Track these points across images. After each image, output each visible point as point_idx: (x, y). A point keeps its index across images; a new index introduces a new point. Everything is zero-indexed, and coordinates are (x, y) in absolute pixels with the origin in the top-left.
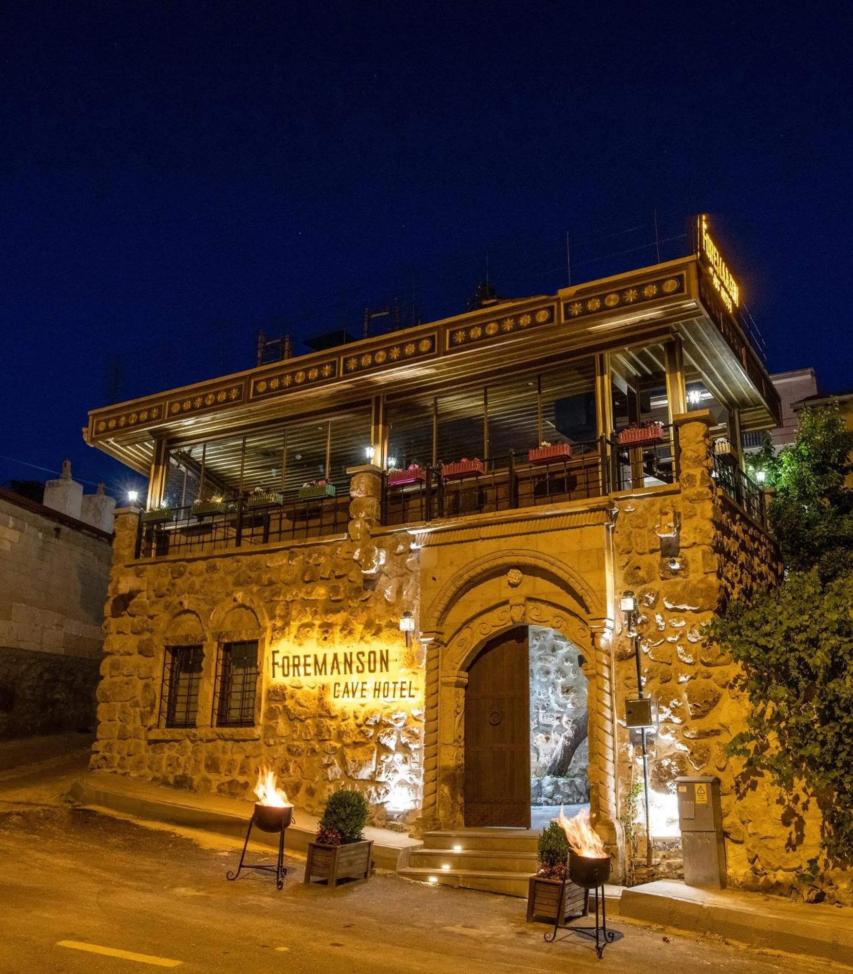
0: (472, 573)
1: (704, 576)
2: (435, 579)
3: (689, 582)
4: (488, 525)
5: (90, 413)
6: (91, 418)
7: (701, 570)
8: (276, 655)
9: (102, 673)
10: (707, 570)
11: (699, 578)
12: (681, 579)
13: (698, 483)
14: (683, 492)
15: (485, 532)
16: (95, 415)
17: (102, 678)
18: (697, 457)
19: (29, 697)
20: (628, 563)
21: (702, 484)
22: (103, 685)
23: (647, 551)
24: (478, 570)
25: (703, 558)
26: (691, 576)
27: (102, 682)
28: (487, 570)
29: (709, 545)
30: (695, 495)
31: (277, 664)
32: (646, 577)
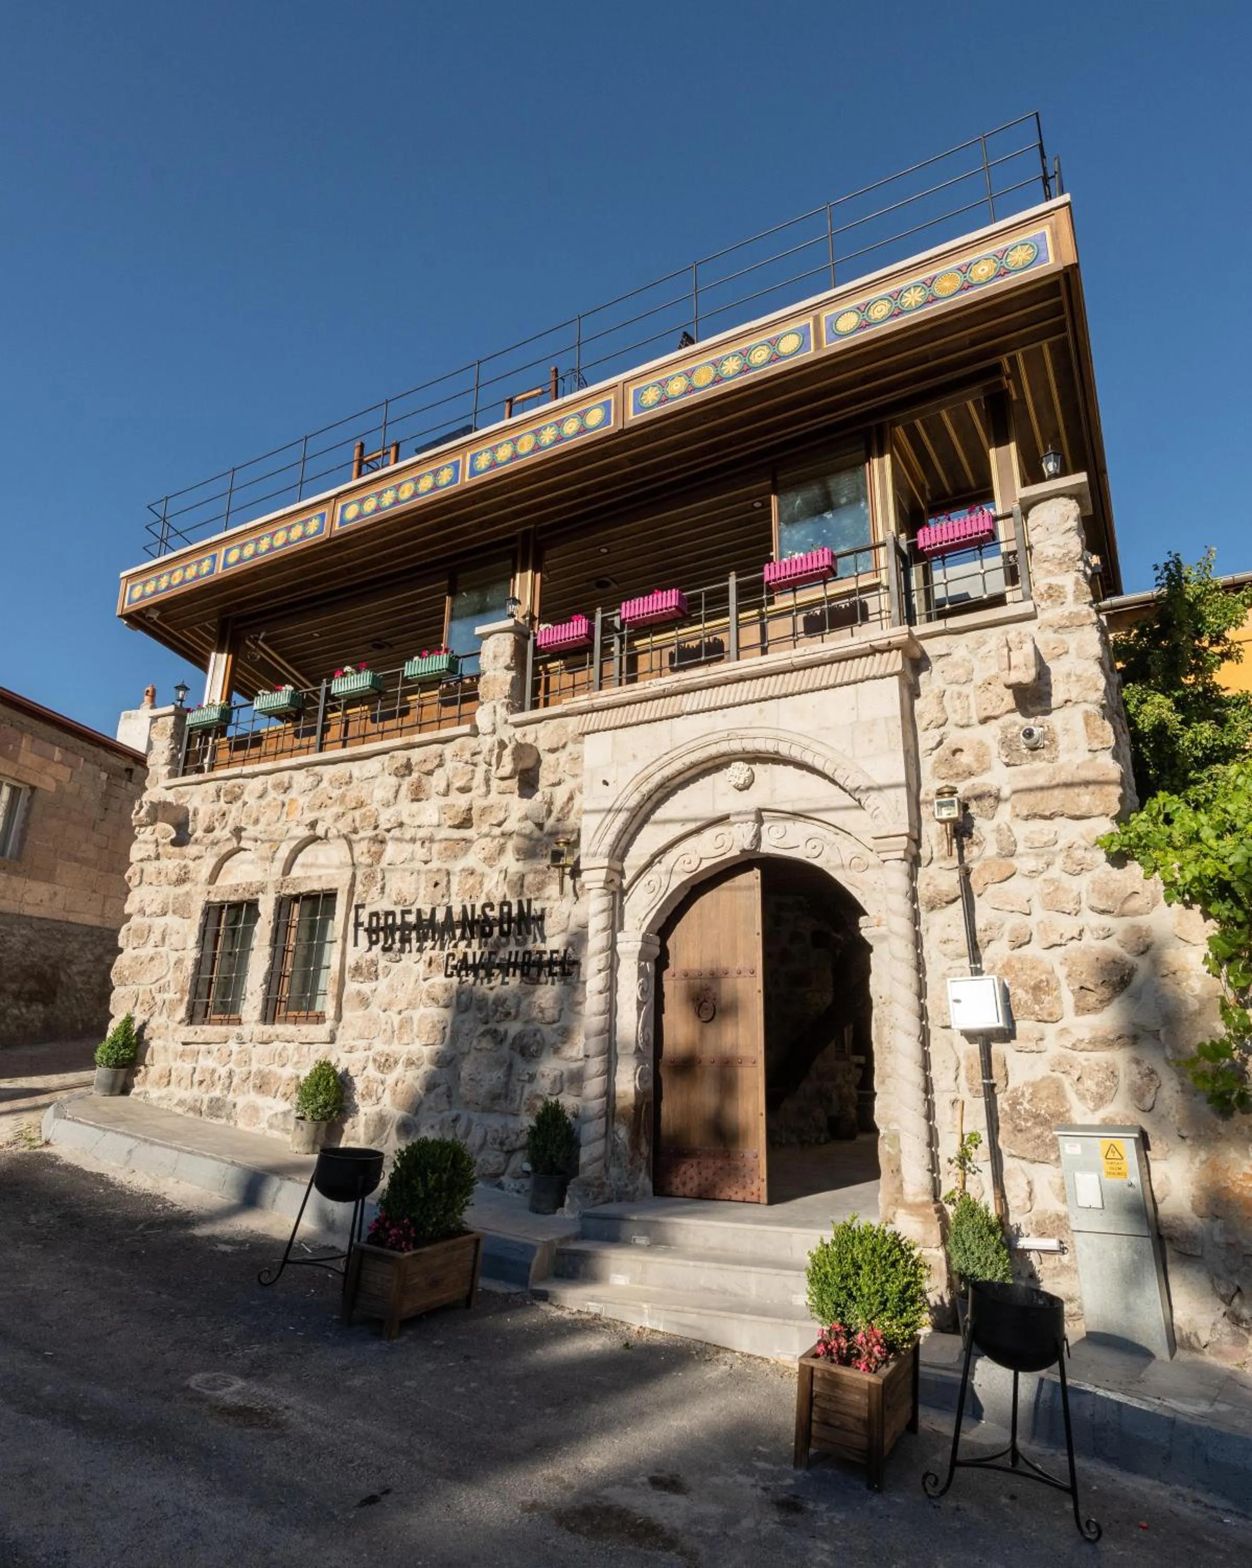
0: (668, 771)
1: (1089, 756)
2: (606, 783)
3: (1061, 768)
4: (694, 691)
5: (123, 574)
6: (123, 582)
7: (1084, 746)
8: (360, 911)
9: (121, 944)
10: (1096, 745)
11: (1079, 761)
12: (1044, 764)
13: (1070, 598)
14: (1041, 616)
15: (690, 702)
16: (129, 577)
17: (121, 951)
18: (1065, 555)
19: (80, 986)
20: (940, 743)
21: (1077, 599)
22: (122, 961)
23: (975, 720)
24: (677, 766)
25: (1087, 724)
26: (1063, 758)
27: (119, 957)
28: (693, 765)
29: (1095, 702)
30: (1067, 618)
31: (362, 924)
32: (975, 766)
